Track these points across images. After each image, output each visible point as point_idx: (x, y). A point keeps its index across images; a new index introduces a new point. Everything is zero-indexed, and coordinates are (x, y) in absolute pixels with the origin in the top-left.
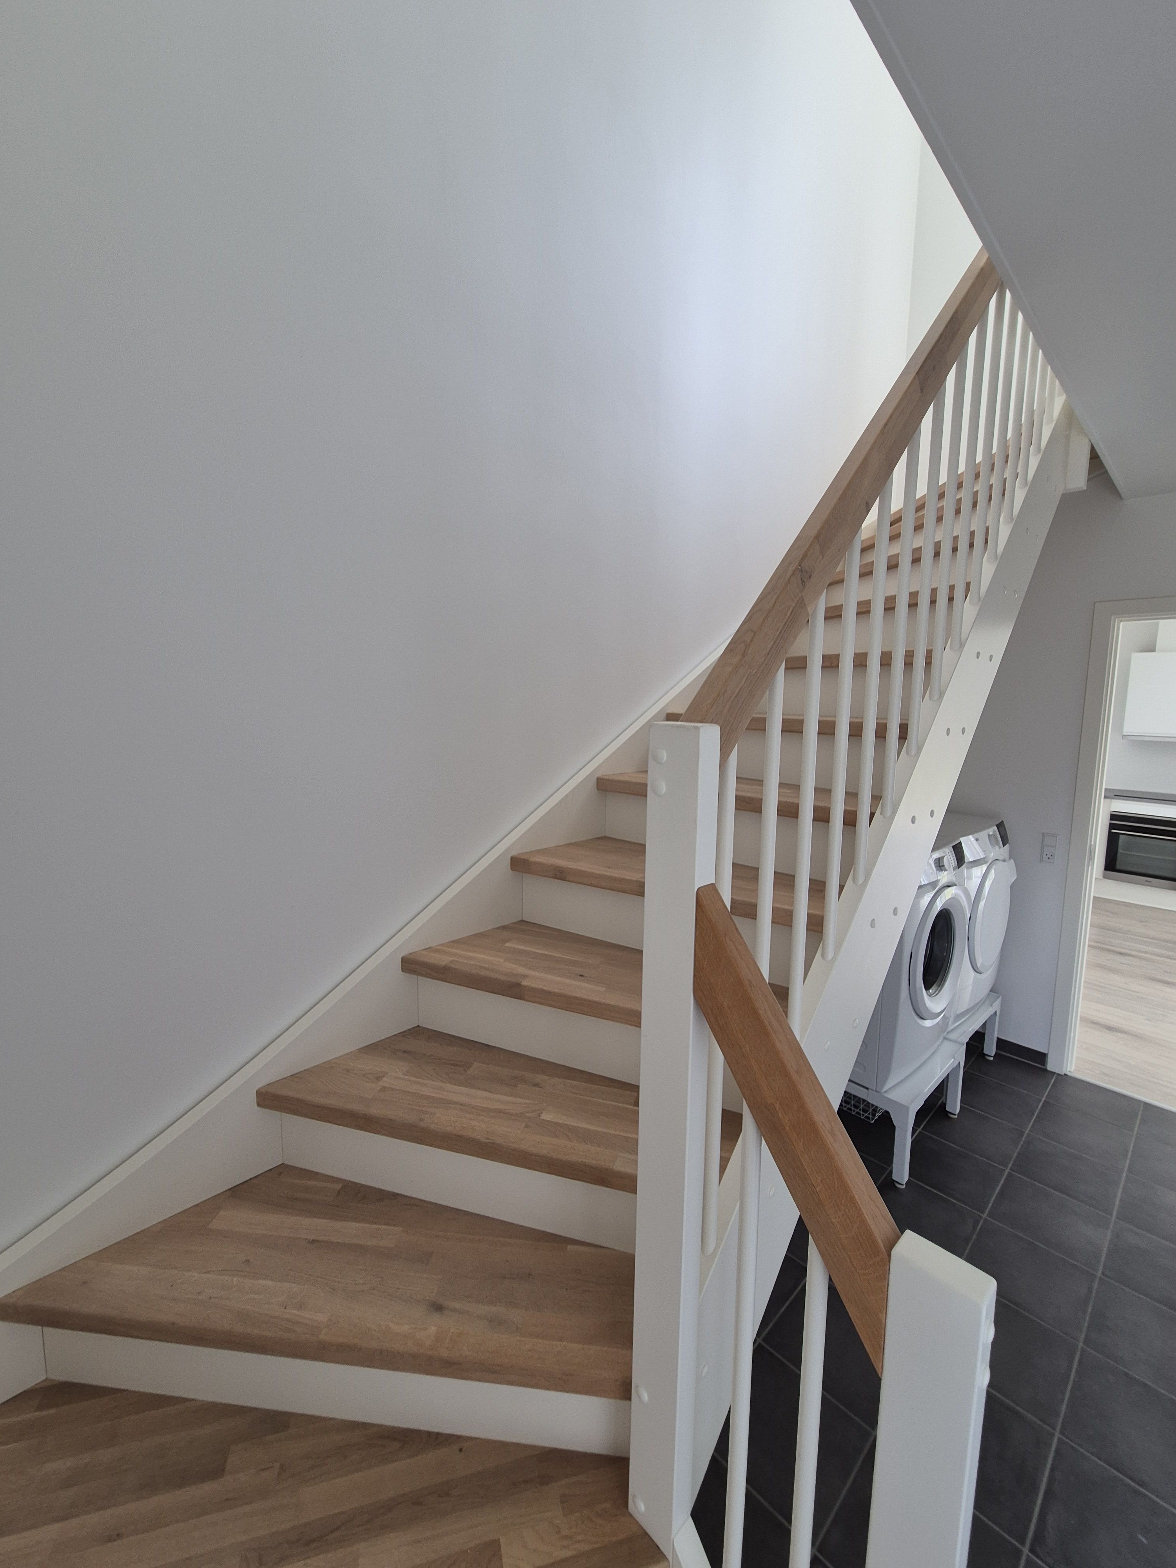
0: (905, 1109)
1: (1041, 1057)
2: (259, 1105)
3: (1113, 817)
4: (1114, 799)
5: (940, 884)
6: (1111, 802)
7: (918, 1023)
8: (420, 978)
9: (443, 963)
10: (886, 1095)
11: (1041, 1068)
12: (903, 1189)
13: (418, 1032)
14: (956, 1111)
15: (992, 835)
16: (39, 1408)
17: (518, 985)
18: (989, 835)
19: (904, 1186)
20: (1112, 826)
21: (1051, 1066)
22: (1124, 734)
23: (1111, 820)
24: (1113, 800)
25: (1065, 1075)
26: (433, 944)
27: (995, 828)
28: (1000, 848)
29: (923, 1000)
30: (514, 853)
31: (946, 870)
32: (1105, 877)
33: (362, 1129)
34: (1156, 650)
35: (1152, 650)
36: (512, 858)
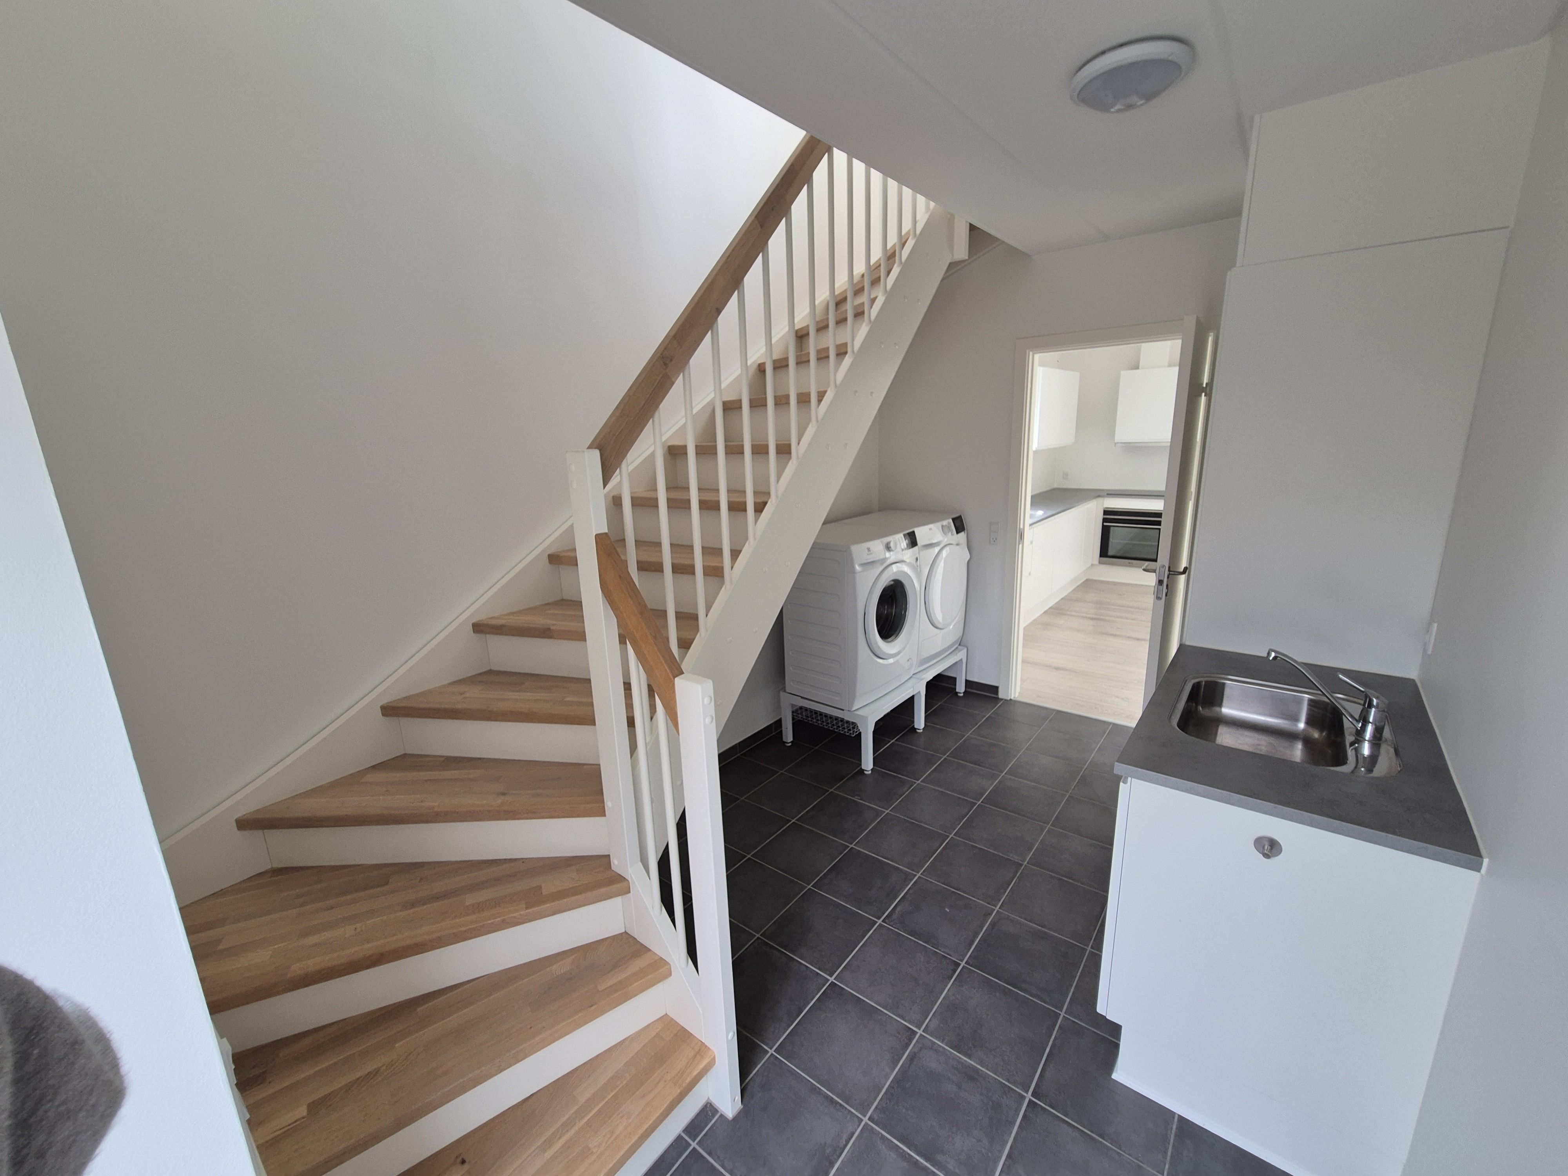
0: (865, 719)
1: (995, 689)
2: (383, 715)
3: (1106, 512)
4: (1107, 497)
5: (889, 562)
6: (1104, 501)
7: (875, 660)
8: (487, 635)
9: (501, 623)
10: (858, 713)
11: (994, 698)
12: (868, 774)
13: (490, 672)
14: (920, 726)
15: (946, 525)
16: (270, 877)
17: (549, 629)
18: (943, 526)
19: (870, 772)
20: (1104, 520)
21: (1001, 695)
22: (1116, 441)
23: (1104, 514)
24: (1106, 499)
25: (1011, 700)
26: (496, 615)
27: (951, 521)
28: (952, 534)
29: (877, 643)
30: (550, 552)
31: (893, 551)
32: (1100, 563)
33: (453, 718)
34: (1140, 367)
35: (1137, 368)
36: (549, 556)
